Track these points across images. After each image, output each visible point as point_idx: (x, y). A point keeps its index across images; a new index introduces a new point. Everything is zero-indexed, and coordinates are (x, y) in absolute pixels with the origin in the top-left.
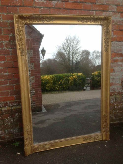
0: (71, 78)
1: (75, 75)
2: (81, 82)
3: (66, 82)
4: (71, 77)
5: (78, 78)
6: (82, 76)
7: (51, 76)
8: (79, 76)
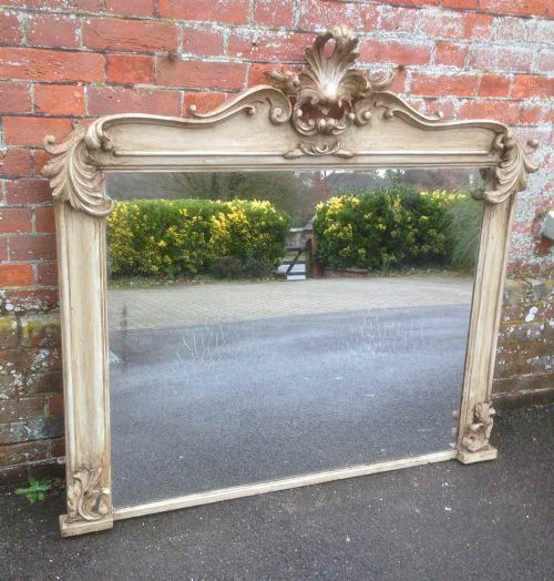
0: (219, 223)
1: (237, 209)
2: (268, 242)
3: (197, 240)
4: (218, 219)
5: (252, 223)
6: (273, 214)
7: (122, 207)
8: (254, 216)
